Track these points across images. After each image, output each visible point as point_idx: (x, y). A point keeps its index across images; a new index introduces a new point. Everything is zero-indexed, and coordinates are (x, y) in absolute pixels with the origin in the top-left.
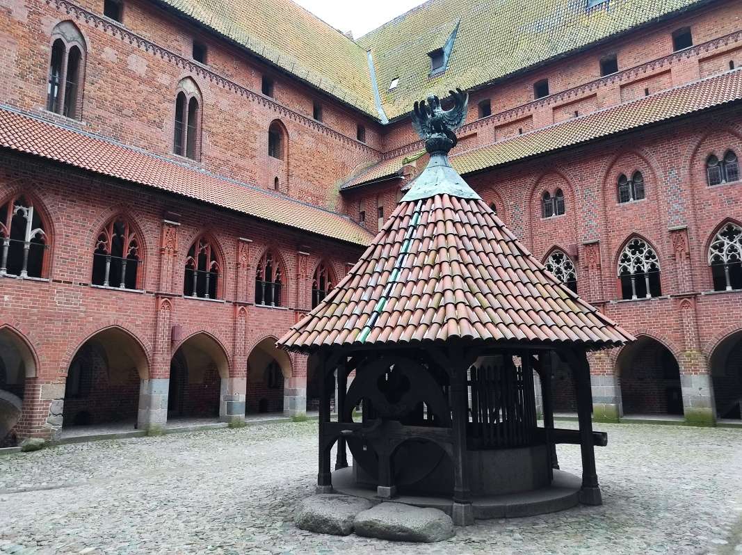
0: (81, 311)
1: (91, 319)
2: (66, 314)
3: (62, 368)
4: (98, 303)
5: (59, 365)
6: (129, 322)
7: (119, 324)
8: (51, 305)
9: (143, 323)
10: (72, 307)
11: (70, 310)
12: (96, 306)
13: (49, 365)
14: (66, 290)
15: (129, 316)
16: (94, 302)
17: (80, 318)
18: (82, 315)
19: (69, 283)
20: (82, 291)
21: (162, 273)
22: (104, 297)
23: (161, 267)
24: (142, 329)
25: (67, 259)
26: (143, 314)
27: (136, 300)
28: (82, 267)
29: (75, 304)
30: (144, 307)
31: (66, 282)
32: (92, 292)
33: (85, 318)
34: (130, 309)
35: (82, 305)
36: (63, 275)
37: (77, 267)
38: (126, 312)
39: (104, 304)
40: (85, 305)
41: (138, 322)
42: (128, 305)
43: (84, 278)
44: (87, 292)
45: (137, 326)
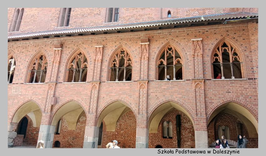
1: (22, 97)
2: (15, 96)
3: (9, 118)
4: (26, 90)
6: (37, 98)
8: (11, 93)
9: (42, 97)
12: (25, 92)
14: (16, 86)
15: (37, 95)
17: (19, 97)
18: (19, 96)
19: (17, 84)
20: (21, 86)
21: (52, 73)
22: (28, 88)
23: (52, 70)
24: (42, 101)
25: (18, 74)
26: (43, 93)
27: (41, 87)
28: (22, 77)
29: (18, 92)
30: (43, 90)
31: (16, 84)
32: (24, 86)
33: (20, 97)
34: (37, 92)
35: (20, 92)
36: (16, 81)
37: (21, 77)
38: (36, 93)
39: (28, 90)
40: (22, 92)
41: (40, 97)
42: (37, 90)
43: (23, 81)
44: (23, 86)
45: (39, 99)
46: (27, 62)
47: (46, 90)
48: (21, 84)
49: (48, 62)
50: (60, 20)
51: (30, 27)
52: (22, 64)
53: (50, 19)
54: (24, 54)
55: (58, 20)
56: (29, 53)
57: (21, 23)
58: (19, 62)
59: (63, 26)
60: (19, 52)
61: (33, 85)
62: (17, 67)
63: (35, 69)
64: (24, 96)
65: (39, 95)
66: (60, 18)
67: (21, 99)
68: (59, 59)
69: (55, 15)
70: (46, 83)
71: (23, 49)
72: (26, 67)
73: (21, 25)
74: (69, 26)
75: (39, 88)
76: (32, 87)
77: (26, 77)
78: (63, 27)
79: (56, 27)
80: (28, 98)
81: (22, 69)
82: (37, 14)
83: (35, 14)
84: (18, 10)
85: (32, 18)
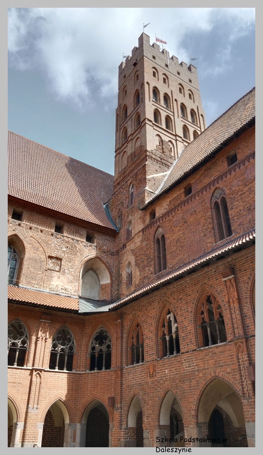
0: (196, 371)
1: (201, 375)
2: (190, 374)
3: (193, 415)
4: (203, 361)
5: (191, 413)
6: (223, 371)
7: (217, 374)
8: (183, 370)
9: (232, 370)
10: (192, 369)
11: (191, 371)
12: (202, 364)
13: (187, 413)
14: (187, 357)
15: (222, 366)
16: (201, 362)
17: (196, 376)
18: (197, 373)
19: (188, 352)
20: (194, 356)
21: (232, 322)
22: (205, 356)
23: (232, 317)
24: (233, 375)
25: (184, 336)
26: (230, 361)
27: (224, 351)
28: (192, 339)
29: (193, 366)
30: (230, 356)
31: (186, 352)
32: (199, 354)
33: (198, 375)
34: (221, 360)
35: (195, 365)
36: (185, 348)
37: (189, 339)
38: (220, 363)
39: (206, 361)
40: (198, 365)
41: (229, 370)
42: (219, 358)
43: (194, 346)
44: (197, 355)
45: (228, 373)
46: (191, 312)
47: (233, 355)
48: (193, 351)
49: (222, 304)
50: (217, 231)
51: (179, 258)
52: (185, 318)
53: (202, 235)
54: (184, 302)
55: (214, 232)
56: (189, 298)
57: (167, 257)
58: (180, 316)
59: (224, 238)
60: (176, 300)
61: (210, 350)
62: (180, 324)
63: (206, 322)
64: (204, 372)
65: (225, 365)
66: (216, 228)
67: (200, 377)
68: (236, 294)
70: (230, 342)
71: (180, 293)
72: (191, 321)
73: (167, 259)
74: (234, 234)
75: (221, 352)
76: (211, 354)
77: (196, 337)
78: (225, 240)
79: (214, 245)
80: (211, 374)
81: (188, 326)
82: (182, 236)
83: (179, 237)
84: (158, 239)
85: (178, 244)
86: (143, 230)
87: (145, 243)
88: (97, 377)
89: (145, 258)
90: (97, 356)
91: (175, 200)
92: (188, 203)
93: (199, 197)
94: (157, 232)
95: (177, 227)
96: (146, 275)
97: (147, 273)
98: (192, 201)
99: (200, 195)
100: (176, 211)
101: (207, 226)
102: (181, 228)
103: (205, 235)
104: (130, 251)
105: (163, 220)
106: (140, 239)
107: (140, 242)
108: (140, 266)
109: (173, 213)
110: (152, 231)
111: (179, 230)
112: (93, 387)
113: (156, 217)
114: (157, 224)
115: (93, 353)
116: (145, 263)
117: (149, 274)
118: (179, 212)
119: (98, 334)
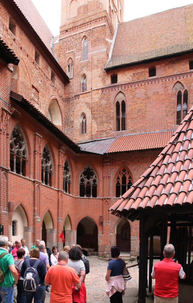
51: (140, 125)
53: (165, 114)
69: (170, 110)
79: (174, 126)
82: (144, 108)
83: (141, 108)
84: (118, 103)
85: (139, 114)
86: (103, 89)
87: (104, 102)
88: (88, 202)
89: (104, 115)
90: (85, 186)
91: (138, 74)
92: (152, 83)
93: (163, 83)
94: (117, 96)
95: (139, 99)
96: (104, 129)
97: (106, 128)
98: (155, 83)
99: (164, 80)
100: (140, 85)
101: (170, 109)
102: (142, 101)
103: (167, 116)
104: (84, 104)
105: (125, 88)
106: (98, 96)
107: (98, 99)
108: (98, 120)
109: (136, 86)
110: (113, 93)
111: (141, 103)
112: (85, 208)
113: (118, 82)
114: (118, 89)
115: (82, 183)
116: (104, 119)
117: (108, 130)
118: (143, 87)
119: (86, 170)
